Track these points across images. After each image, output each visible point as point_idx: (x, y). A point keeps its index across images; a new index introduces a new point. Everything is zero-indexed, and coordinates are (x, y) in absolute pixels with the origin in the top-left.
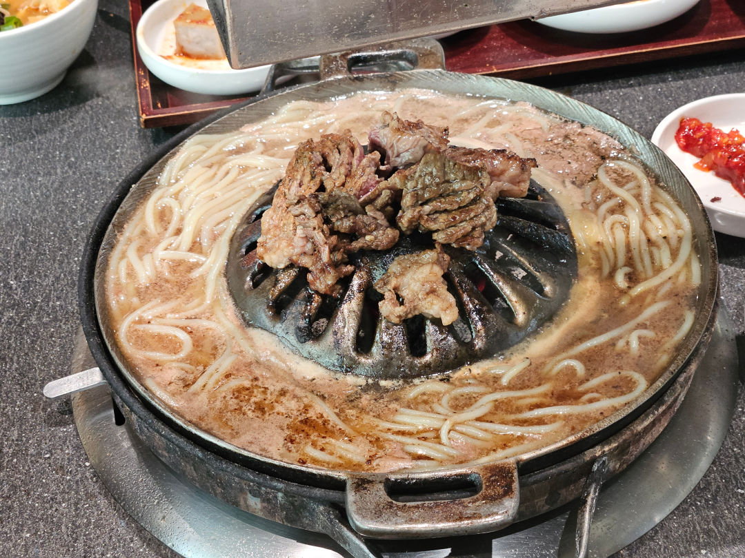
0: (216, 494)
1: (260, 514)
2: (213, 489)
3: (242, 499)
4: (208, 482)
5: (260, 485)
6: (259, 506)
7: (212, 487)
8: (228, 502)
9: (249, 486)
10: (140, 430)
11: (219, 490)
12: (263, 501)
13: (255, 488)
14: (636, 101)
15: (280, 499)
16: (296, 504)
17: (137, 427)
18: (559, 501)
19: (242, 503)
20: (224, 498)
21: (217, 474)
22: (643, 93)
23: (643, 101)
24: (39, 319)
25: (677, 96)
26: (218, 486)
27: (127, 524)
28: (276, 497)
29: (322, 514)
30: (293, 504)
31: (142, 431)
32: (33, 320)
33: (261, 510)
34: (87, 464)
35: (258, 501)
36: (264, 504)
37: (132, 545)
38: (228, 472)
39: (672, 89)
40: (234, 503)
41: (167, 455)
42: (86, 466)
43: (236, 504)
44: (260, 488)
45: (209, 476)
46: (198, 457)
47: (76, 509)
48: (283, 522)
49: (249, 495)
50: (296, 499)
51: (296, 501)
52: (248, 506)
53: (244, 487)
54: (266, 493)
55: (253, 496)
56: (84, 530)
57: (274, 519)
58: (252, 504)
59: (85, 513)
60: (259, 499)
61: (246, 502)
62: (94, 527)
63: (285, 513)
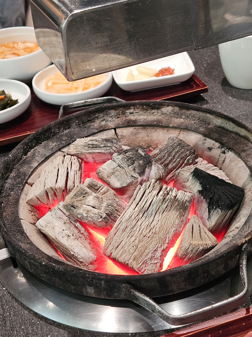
1: (94, 295)
3: (84, 290)
4: (67, 285)
6: (93, 291)
7: (69, 286)
9: (87, 281)
12: (95, 288)
13: (90, 282)
14: (218, 108)
15: (103, 285)
16: (111, 286)
18: (229, 268)
20: (75, 291)
21: (71, 279)
22: (220, 105)
23: (221, 108)
25: (235, 104)
26: (72, 285)
27: (29, 312)
28: (101, 285)
29: (124, 288)
30: (109, 286)
33: (94, 293)
34: (4, 289)
36: (95, 290)
37: (33, 321)
39: (232, 102)
42: (3, 290)
44: (93, 282)
45: (67, 281)
48: (105, 297)
49: (88, 286)
50: (111, 283)
51: (111, 284)
52: (87, 292)
53: (85, 282)
54: (96, 283)
55: (89, 286)
56: (8, 318)
57: (101, 296)
58: (89, 291)
59: (8, 310)
60: (93, 287)
61: (86, 290)
62: (13, 316)
63: (106, 292)
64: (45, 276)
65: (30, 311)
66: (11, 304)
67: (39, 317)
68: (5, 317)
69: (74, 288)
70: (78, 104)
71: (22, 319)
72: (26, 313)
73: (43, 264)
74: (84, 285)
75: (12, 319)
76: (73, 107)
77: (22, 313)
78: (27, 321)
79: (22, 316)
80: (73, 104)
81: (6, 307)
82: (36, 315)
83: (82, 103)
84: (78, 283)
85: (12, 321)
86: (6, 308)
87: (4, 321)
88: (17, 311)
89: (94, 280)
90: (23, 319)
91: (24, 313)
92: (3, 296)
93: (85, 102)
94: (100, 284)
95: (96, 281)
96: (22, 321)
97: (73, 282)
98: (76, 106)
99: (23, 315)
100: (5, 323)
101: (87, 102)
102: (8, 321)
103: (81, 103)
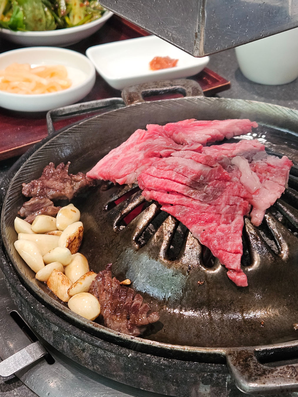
3: (193, 390)
4: (164, 384)
6: (208, 391)
9: (203, 377)
13: (208, 377)
19: (193, 393)
20: (177, 393)
21: (174, 376)
26: (174, 385)
33: (209, 394)
35: (208, 387)
36: (212, 388)
40: (185, 395)
44: (212, 377)
45: (166, 379)
49: (201, 385)
54: (218, 379)
55: (204, 384)
58: (202, 392)
61: (197, 391)
63: (230, 390)
64: (122, 374)
69: (175, 389)
70: (70, 109)
73: (129, 356)
74: (195, 383)
76: (64, 113)
80: (64, 109)
83: (77, 108)
89: (215, 374)
93: (81, 106)
94: (224, 380)
95: (218, 375)
97: (177, 380)
98: (67, 112)
101: (83, 106)
103: (75, 107)
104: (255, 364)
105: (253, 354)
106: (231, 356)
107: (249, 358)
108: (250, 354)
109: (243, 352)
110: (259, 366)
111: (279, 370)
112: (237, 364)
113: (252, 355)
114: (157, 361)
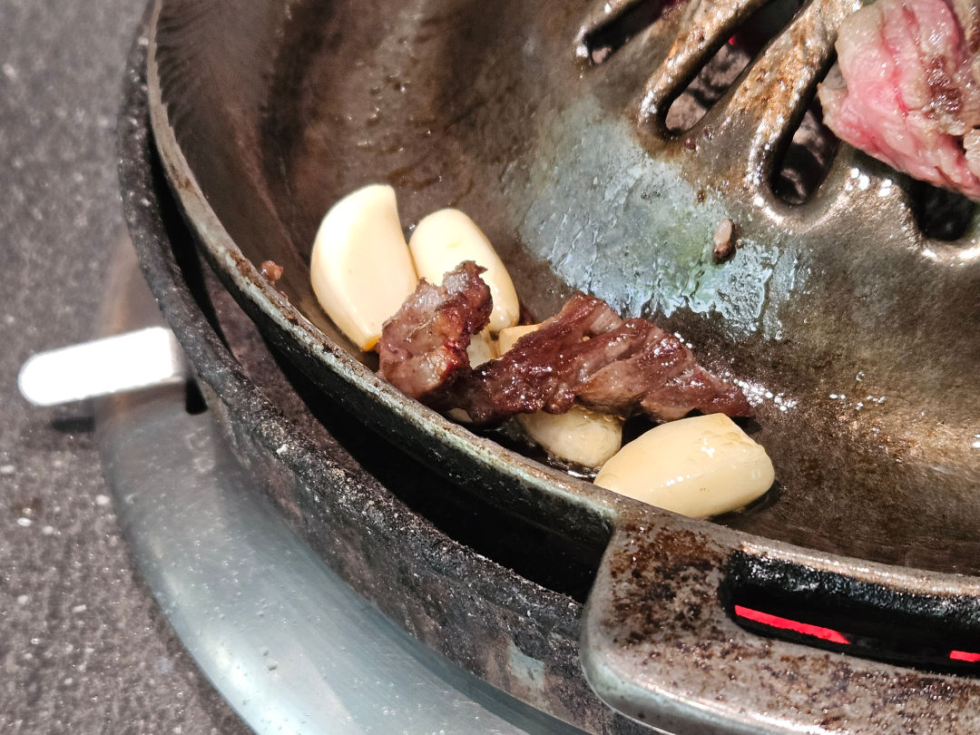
0: (422, 635)
1: (542, 705)
2: (414, 620)
3: (491, 658)
4: (403, 600)
5: (545, 625)
6: (540, 683)
7: (411, 612)
8: (453, 658)
9: (516, 623)
10: (238, 442)
11: (431, 624)
12: (553, 670)
13: (532, 630)
17: (230, 432)
19: (492, 665)
20: (445, 648)
21: (425, 581)
24: (54, 152)
26: (429, 614)
27: (177, 667)
31: (242, 447)
32: (41, 154)
33: (545, 694)
35: (538, 666)
36: (553, 679)
38: (455, 578)
40: (469, 665)
41: (298, 512)
43: (476, 667)
44: (545, 633)
45: (405, 581)
46: (374, 528)
47: (54, 615)
49: (513, 649)
52: (507, 679)
53: (501, 624)
55: (523, 652)
56: (62, 674)
57: (583, 723)
58: (519, 675)
59: (73, 627)
60: (541, 663)
61: (502, 667)
62: (89, 669)
65: (187, 663)
66: (102, 594)
67: (217, 715)
68: (47, 664)
71: (127, 700)
72: (160, 667)
73: (278, 451)
74: (493, 636)
75: (75, 686)
77: (137, 664)
78: (146, 717)
79: (132, 682)
81: (75, 604)
82: (208, 699)
84: (464, 615)
85: (74, 700)
86: (70, 609)
87: (33, 688)
88: (120, 646)
90: (134, 704)
91: (149, 667)
92: (82, 542)
96: (123, 710)
97: (434, 599)
99: (139, 678)
100: (34, 700)
102: (54, 692)
104: (694, 599)
105: (720, 561)
106: (628, 536)
107: (692, 570)
108: (705, 557)
109: (688, 539)
110: (705, 614)
111: (776, 656)
112: (628, 574)
113: (712, 563)
114: (353, 503)
